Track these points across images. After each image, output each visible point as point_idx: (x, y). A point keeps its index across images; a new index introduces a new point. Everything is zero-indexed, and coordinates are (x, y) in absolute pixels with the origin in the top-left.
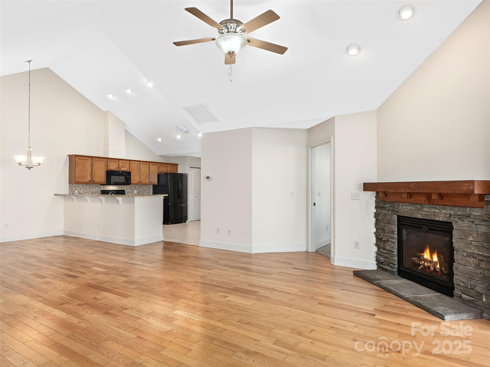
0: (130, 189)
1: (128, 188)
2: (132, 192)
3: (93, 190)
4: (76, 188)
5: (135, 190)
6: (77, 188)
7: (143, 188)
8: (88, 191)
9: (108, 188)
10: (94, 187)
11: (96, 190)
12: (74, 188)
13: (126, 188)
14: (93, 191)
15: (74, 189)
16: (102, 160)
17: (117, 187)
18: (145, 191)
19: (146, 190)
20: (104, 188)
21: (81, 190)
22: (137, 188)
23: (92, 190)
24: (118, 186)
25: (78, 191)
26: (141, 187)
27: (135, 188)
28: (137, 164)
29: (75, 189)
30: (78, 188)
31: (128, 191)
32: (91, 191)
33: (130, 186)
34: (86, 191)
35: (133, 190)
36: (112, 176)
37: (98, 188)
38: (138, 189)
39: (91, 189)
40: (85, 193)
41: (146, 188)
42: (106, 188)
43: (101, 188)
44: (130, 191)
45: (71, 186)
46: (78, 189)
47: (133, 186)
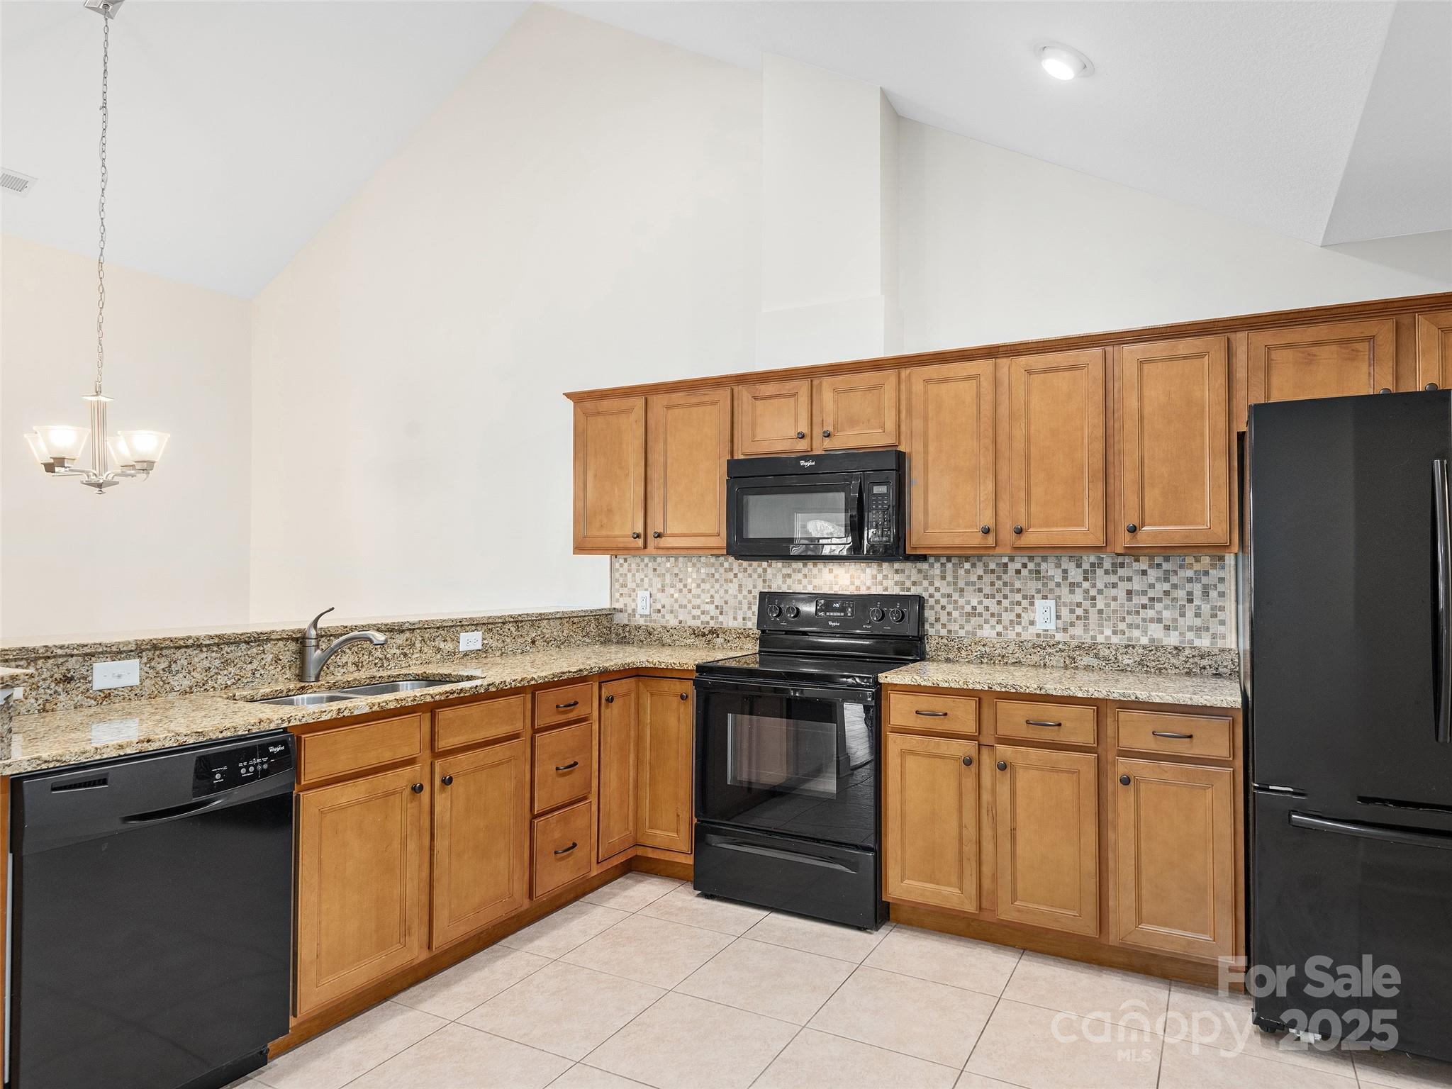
0: (987, 590)
1: (974, 578)
2: (1006, 617)
3: (726, 592)
4: (642, 580)
5: (1039, 602)
6: (646, 580)
7: (1124, 586)
8: (699, 597)
9: (815, 582)
10: (731, 575)
11: (740, 592)
12: (634, 575)
13: (949, 578)
14: (727, 597)
15: (631, 585)
17: (880, 577)
18: (1150, 613)
19: (1158, 606)
20: (789, 581)
21: (663, 591)
22: (1058, 579)
23: (722, 592)
24: (885, 565)
25: (647, 594)
26: (1100, 572)
27: (1032, 586)
28: (977, 377)
29: (637, 585)
30: (650, 580)
31: (968, 609)
32: (712, 597)
33: (992, 566)
34: (689, 596)
35: (1018, 597)
37: (755, 576)
38: (1065, 590)
39: (717, 586)
40: (685, 607)
41: (1166, 586)
42: (805, 581)
43: (769, 576)
44: (994, 608)
45: (621, 565)
46: (651, 586)
47: (1018, 566)
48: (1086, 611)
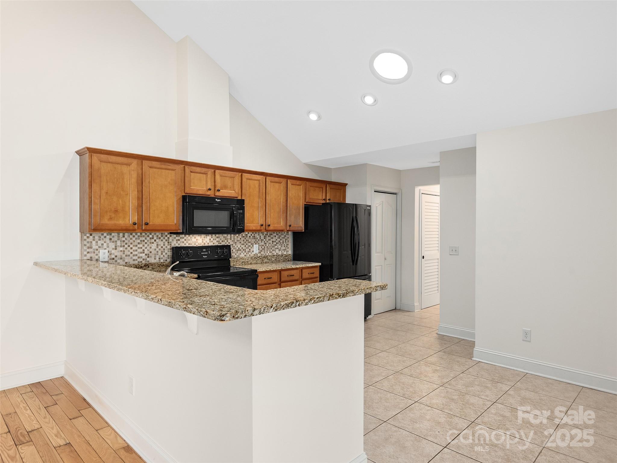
0: (242, 242)
1: (239, 239)
2: (247, 250)
3: (151, 248)
4: (102, 244)
5: (254, 245)
6: (105, 244)
7: (272, 240)
8: (136, 250)
9: (189, 242)
10: (153, 241)
11: (157, 247)
12: (97, 242)
13: (232, 239)
14: (151, 250)
15: (95, 247)
16: (170, 167)
17: (212, 239)
18: (276, 247)
19: (278, 245)
20: (179, 242)
21: (116, 249)
22: (259, 239)
23: (148, 248)
24: (214, 235)
25: (106, 251)
26: (267, 236)
27: (253, 240)
28: (259, 180)
29: (99, 247)
30: (108, 244)
31: (237, 248)
32: (144, 250)
33: (244, 235)
34: (131, 251)
35: (250, 244)
36: (196, 212)
37: (164, 241)
38: (260, 241)
39: (146, 245)
40: (129, 256)
41: (279, 240)
42: (185, 242)
43: (170, 240)
44: (244, 248)
45: (88, 237)
46: (108, 247)
47: (250, 235)
48: (264, 247)
